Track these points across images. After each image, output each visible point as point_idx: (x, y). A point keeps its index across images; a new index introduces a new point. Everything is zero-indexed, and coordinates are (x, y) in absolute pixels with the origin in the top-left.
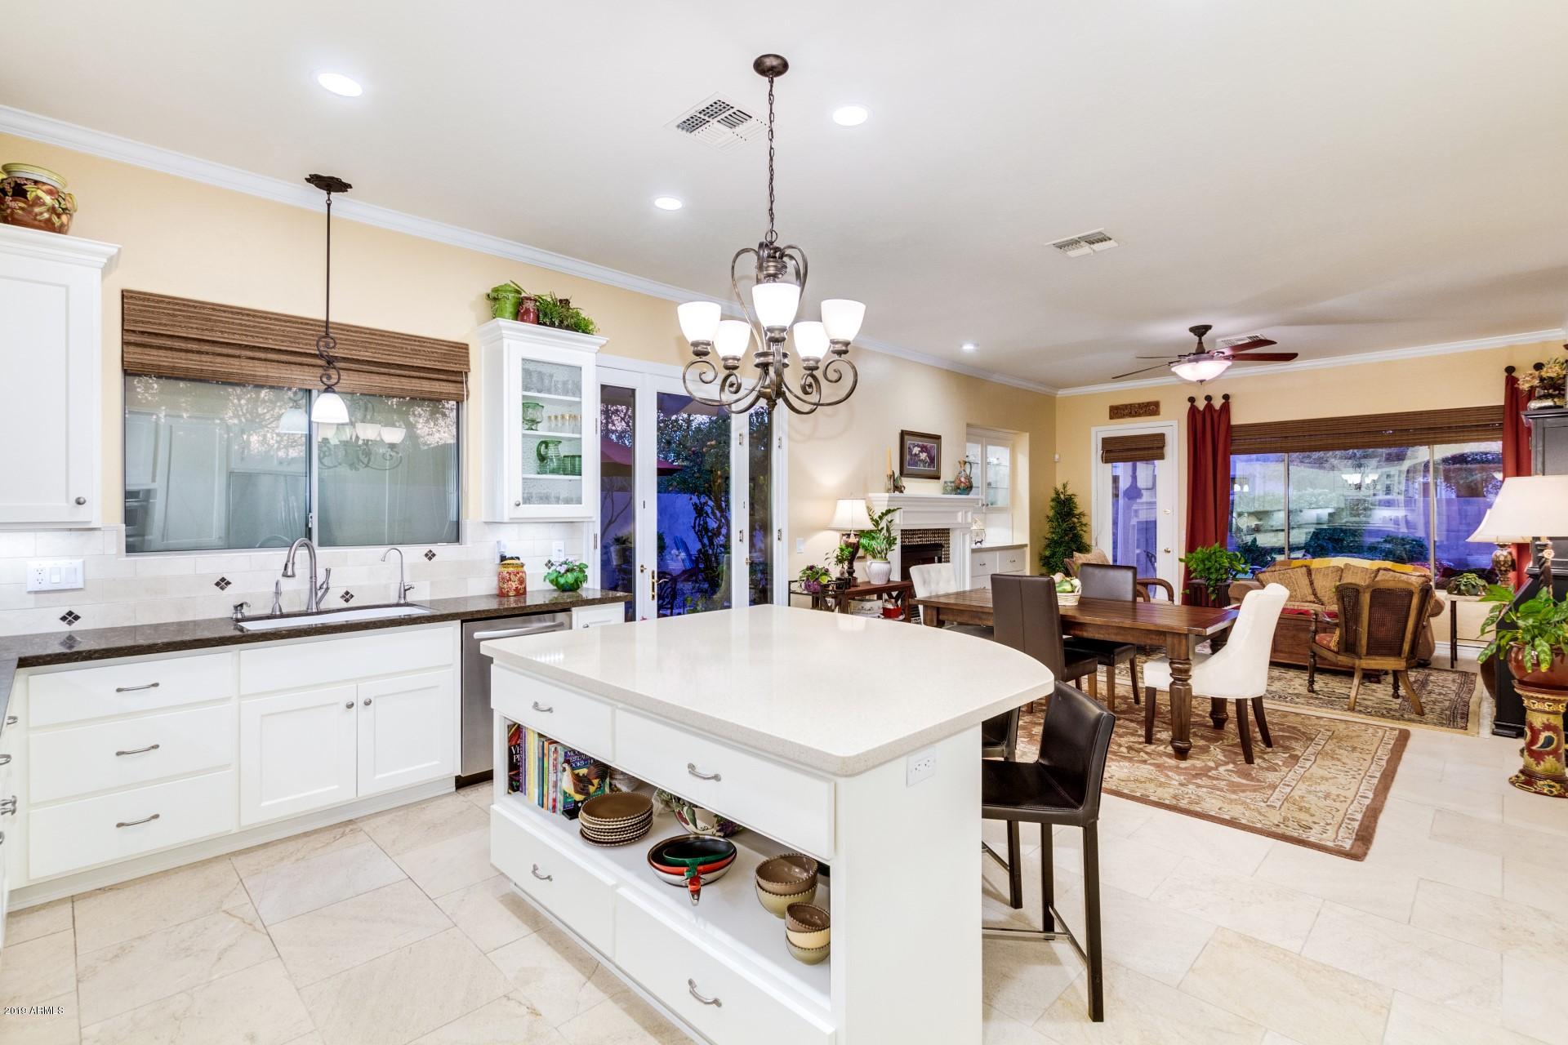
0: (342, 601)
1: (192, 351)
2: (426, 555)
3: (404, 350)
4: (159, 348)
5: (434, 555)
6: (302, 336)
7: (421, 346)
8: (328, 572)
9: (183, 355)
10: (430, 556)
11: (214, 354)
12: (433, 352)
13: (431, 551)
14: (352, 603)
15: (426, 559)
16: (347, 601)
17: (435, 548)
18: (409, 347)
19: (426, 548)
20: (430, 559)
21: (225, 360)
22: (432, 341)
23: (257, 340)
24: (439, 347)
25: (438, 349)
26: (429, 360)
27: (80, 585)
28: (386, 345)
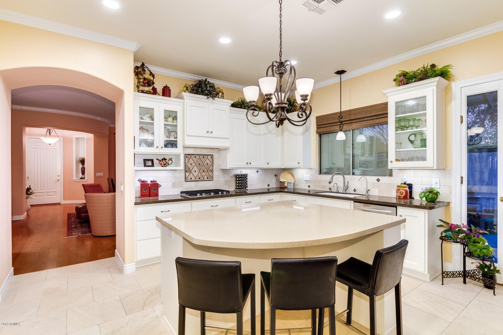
0: (353, 191)
1: (326, 127)
2: (377, 180)
3: (371, 111)
4: (322, 128)
5: (379, 180)
6: (345, 116)
7: (376, 108)
8: (348, 182)
9: (325, 128)
10: (378, 180)
11: (330, 126)
12: (379, 109)
13: (378, 179)
14: (356, 193)
15: (377, 181)
16: (355, 192)
17: (380, 178)
18: (372, 109)
19: (377, 178)
20: (378, 181)
21: (331, 127)
22: (379, 105)
23: (336, 120)
24: (382, 106)
25: (381, 107)
26: (378, 112)
27: (310, 180)
28: (365, 111)
